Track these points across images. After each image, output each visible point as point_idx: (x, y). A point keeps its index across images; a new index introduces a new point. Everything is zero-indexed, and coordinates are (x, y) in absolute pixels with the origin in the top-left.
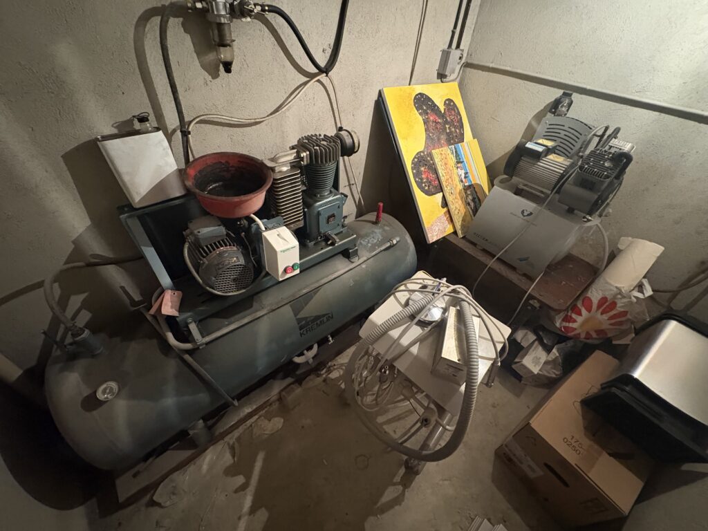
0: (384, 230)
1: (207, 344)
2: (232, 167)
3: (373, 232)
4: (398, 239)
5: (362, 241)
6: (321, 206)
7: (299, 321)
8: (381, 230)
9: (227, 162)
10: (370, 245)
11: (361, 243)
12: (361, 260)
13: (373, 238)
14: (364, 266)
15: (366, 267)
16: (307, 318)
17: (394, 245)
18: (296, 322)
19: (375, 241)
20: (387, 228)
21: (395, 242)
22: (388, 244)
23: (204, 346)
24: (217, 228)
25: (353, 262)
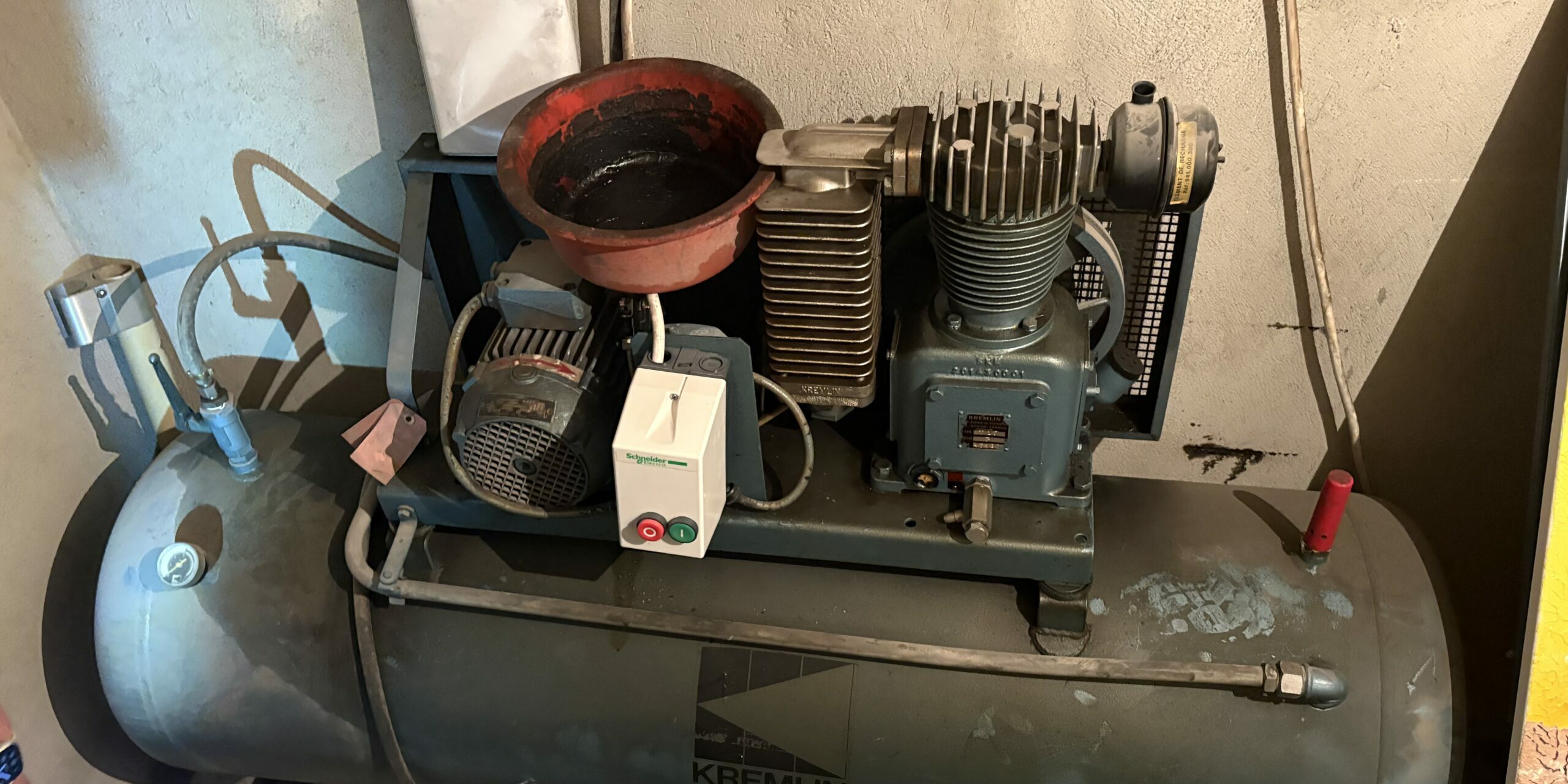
0: (1316, 608)
1: (410, 602)
2: (715, 117)
3: (1250, 582)
4: (1322, 683)
5: (1155, 594)
6: (949, 366)
7: (706, 722)
8: (1291, 597)
9: (703, 97)
10: (1179, 626)
11: (1143, 596)
12: (1089, 666)
13: (1225, 607)
14: (1083, 696)
15: (1092, 706)
16: (739, 732)
17: (1277, 697)
18: (691, 720)
19: (1221, 627)
20: (1338, 604)
21: (1293, 684)
22: (1251, 677)
23: (402, 602)
24: (556, 289)
25: (1042, 651)
